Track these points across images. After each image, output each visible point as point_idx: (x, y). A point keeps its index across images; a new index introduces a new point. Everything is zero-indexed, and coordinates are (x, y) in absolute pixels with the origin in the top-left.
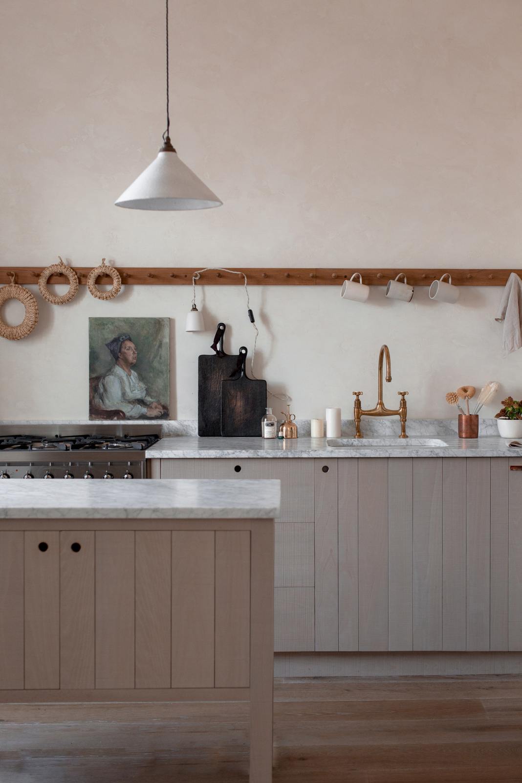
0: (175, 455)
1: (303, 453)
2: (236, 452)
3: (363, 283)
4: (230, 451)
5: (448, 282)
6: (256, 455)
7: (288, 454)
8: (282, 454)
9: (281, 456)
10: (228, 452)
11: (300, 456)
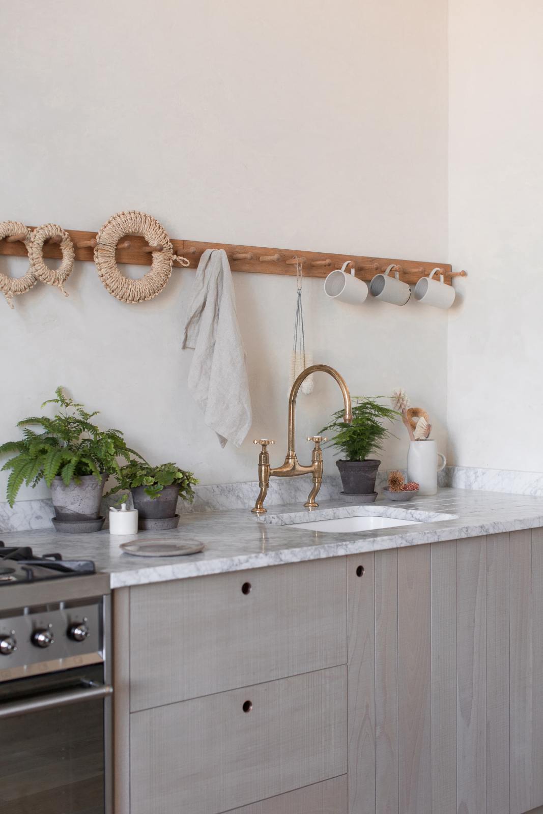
0: (160, 575)
1: (339, 547)
2: (250, 558)
3: (356, 275)
4: (243, 558)
5: (439, 280)
6: (278, 560)
7: (320, 553)
8: (312, 554)
9: (312, 558)
10: (239, 560)
11: (335, 555)
